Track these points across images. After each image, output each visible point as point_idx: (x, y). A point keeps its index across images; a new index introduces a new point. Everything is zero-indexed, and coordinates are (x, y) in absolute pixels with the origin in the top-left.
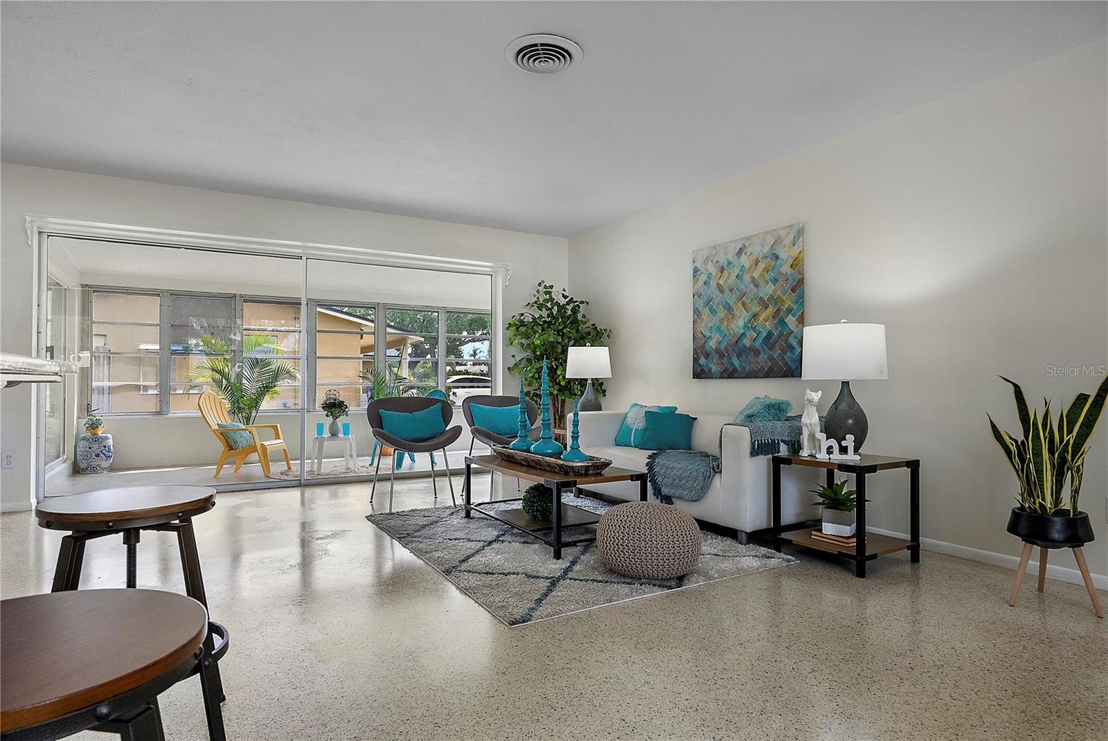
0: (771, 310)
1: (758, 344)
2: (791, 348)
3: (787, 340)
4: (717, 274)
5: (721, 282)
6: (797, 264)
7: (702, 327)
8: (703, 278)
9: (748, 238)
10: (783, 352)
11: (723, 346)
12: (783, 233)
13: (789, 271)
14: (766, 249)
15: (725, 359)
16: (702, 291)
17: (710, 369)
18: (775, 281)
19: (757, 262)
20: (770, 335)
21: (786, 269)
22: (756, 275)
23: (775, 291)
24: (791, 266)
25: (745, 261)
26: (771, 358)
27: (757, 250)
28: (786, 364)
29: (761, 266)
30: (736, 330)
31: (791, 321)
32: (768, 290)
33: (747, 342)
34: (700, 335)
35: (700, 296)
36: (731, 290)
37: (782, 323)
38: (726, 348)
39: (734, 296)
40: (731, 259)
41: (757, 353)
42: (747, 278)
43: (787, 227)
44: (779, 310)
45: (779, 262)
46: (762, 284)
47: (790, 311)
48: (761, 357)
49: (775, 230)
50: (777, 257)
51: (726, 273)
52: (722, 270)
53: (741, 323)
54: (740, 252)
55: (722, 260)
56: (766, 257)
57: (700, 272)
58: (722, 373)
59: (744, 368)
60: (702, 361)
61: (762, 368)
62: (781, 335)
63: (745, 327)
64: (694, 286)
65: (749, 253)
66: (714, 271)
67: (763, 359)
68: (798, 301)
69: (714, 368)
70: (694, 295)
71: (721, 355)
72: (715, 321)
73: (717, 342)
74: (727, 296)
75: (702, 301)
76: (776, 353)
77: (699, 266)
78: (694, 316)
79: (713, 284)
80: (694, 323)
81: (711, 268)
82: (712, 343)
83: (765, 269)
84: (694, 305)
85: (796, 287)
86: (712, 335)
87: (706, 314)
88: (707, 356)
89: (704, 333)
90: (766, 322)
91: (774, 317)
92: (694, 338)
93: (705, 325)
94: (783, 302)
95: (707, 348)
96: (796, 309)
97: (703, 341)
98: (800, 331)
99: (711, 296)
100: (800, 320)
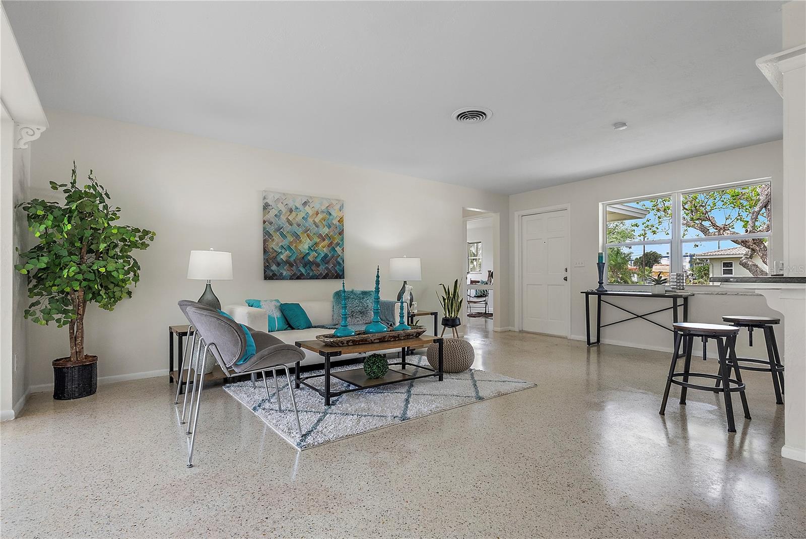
0: (327, 242)
1: (318, 260)
2: (339, 264)
3: (337, 259)
4: (286, 213)
5: (290, 218)
6: (341, 221)
7: (274, 245)
8: (273, 213)
9: (311, 197)
10: (335, 266)
11: (292, 259)
12: (334, 202)
13: (338, 223)
14: (323, 208)
15: (294, 267)
16: (273, 220)
17: (282, 274)
18: (329, 227)
19: (317, 214)
20: (326, 256)
21: (335, 222)
22: (317, 220)
23: (329, 232)
24: (339, 221)
25: (308, 209)
26: (327, 268)
27: (317, 207)
28: (336, 272)
29: (320, 216)
30: (302, 250)
31: (338, 249)
32: (325, 231)
33: (310, 258)
34: (271, 250)
35: (271, 223)
36: (299, 225)
37: (334, 249)
38: (294, 260)
39: (300, 229)
40: (298, 206)
41: (318, 265)
42: (310, 220)
43: (337, 200)
44: (331, 243)
45: (331, 217)
46: (321, 227)
47: (338, 244)
48: (320, 267)
49: (329, 199)
50: (330, 214)
51: (294, 214)
52: (291, 211)
53: (306, 247)
54: (305, 204)
55: (291, 205)
56: (323, 212)
57: (270, 207)
58: (291, 276)
59: (309, 273)
60: (274, 267)
61: (321, 274)
62: (333, 256)
63: (310, 248)
64: (264, 215)
65: (311, 206)
66: (284, 210)
67: (322, 269)
68: (342, 240)
69: (285, 273)
70: (264, 222)
71: (291, 265)
72: (285, 243)
73: (287, 256)
74: (295, 228)
75: (273, 227)
76: (330, 266)
77: (270, 203)
78: (265, 236)
79: (283, 218)
80: (265, 241)
81: (281, 207)
82: (283, 257)
83: (322, 219)
84: (264, 229)
85: (341, 233)
86: (283, 251)
87: (277, 237)
88: (278, 265)
89: (275, 249)
90: (323, 248)
91: (329, 246)
92: (265, 251)
93: (276, 244)
94: (334, 239)
95: (279, 259)
96: (341, 244)
97: (274, 255)
98: (343, 255)
99: (281, 226)
100: (343, 250)
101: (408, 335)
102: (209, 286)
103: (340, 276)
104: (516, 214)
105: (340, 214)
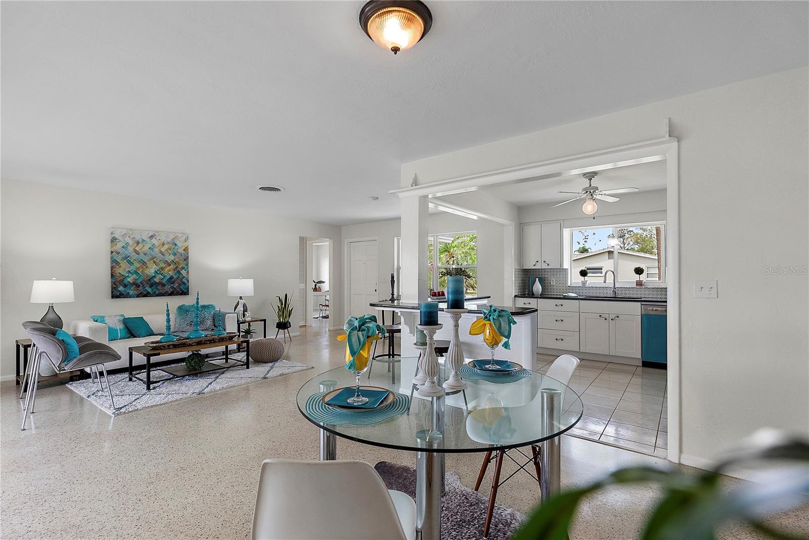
0: (172, 267)
1: (164, 281)
2: (184, 283)
3: (182, 280)
4: (133, 245)
5: (137, 249)
6: (186, 249)
7: (121, 271)
8: (120, 245)
9: (157, 232)
10: (180, 285)
11: (139, 282)
12: (180, 235)
13: (183, 252)
14: (169, 240)
15: (141, 288)
16: (120, 251)
17: (128, 293)
18: (175, 254)
19: (163, 244)
20: (171, 278)
21: (181, 250)
22: (163, 250)
23: (175, 259)
24: (184, 250)
25: (154, 241)
26: (172, 288)
27: (163, 239)
28: (181, 290)
29: (166, 247)
30: (148, 274)
31: (183, 272)
32: (171, 258)
33: (156, 280)
34: (118, 275)
35: (118, 253)
36: (145, 254)
37: (179, 272)
38: (141, 282)
39: (147, 257)
40: (145, 239)
41: (164, 285)
42: (157, 250)
43: (182, 233)
44: (177, 267)
45: (177, 247)
46: (167, 255)
47: (183, 268)
48: (166, 287)
49: (175, 233)
50: (176, 245)
51: (141, 245)
52: (138, 243)
53: (153, 271)
54: (152, 237)
55: (138, 238)
56: (169, 243)
57: (117, 240)
58: (138, 295)
59: (155, 292)
60: (121, 288)
61: (166, 292)
62: (178, 278)
63: (156, 272)
64: (112, 247)
65: (158, 239)
66: (131, 242)
67: (168, 288)
68: (187, 265)
69: (131, 293)
70: (112, 252)
71: (138, 286)
72: (132, 268)
73: (134, 279)
74: (142, 256)
75: (120, 256)
76: (176, 285)
77: (117, 237)
78: (112, 264)
79: (130, 249)
80: (112, 268)
81: (128, 240)
82: (130, 280)
83: (168, 248)
84: (112, 258)
85: (186, 259)
86: (130, 275)
87: (124, 264)
88: (125, 286)
89: (123, 274)
90: (169, 272)
91: (174, 270)
92: (112, 276)
93: (123, 269)
94: (179, 264)
95: (126, 282)
96: (186, 267)
97: (122, 278)
98: (188, 277)
99: (129, 255)
100: (188, 272)
101: (221, 339)
102: (51, 308)
103: (185, 292)
104: (346, 241)
105: (186, 244)
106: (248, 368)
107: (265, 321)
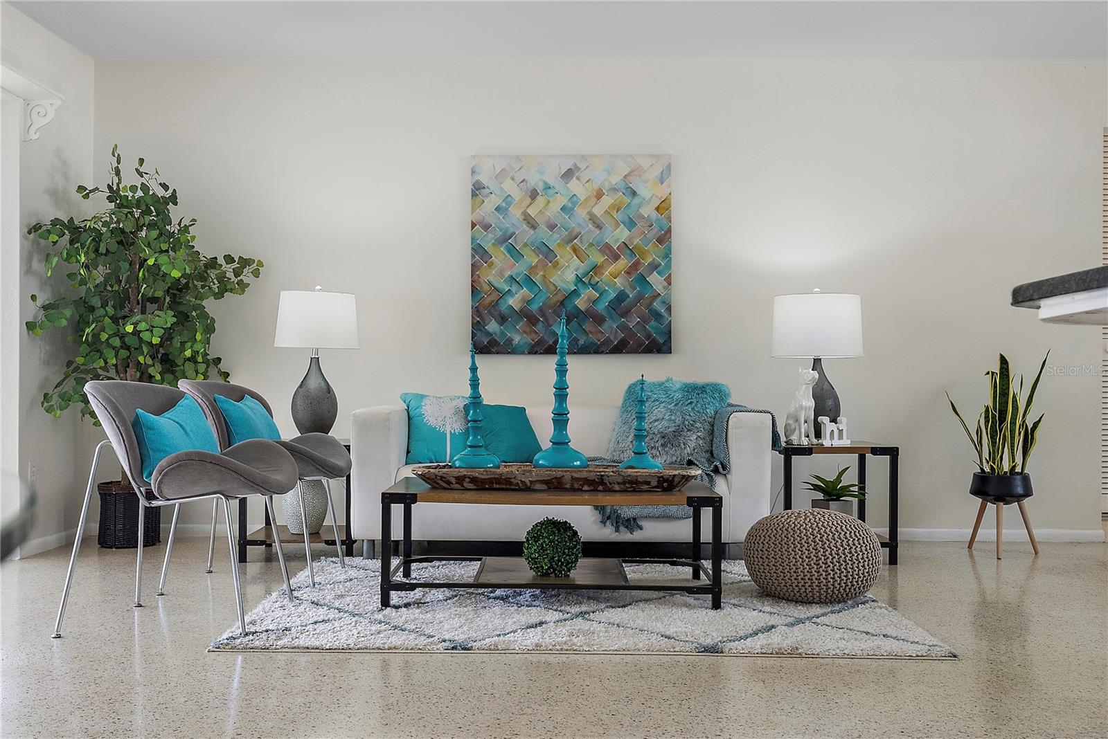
0: (623, 263)
1: (601, 307)
2: (657, 316)
3: (651, 304)
4: (521, 201)
5: (532, 211)
6: (663, 207)
7: (493, 276)
8: (491, 203)
9: (583, 157)
10: (645, 320)
11: (534, 307)
12: (645, 163)
13: (654, 215)
14: (616, 180)
15: (540, 326)
16: (491, 221)
17: (510, 340)
18: (631, 224)
19: (599, 195)
20: (621, 297)
21: (648, 211)
22: (598, 211)
23: (631, 238)
24: (657, 209)
25: (575, 186)
26: (623, 328)
27: (599, 177)
28: (649, 336)
29: (607, 201)
30: (560, 285)
31: (655, 280)
32: (620, 235)
33: (581, 303)
34: (486, 287)
35: (486, 227)
36: (552, 227)
37: (643, 280)
38: (541, 310)
39: (556, 236)
40: (551, 182)
41: (599, 320)
42: (581, 213)
43: (652, 156)
44: (636, 265)
45: (636, 201)
46: (609, 226)
47: (654, 267)
48: (606, 326)
49: (632, 157)
50: (634, 193)
51: (540, 201)
52: (534, 195)
53: (570, 277)
54: (568, 175)
55: (535, 180)
56: (614, 190)
57: (485, 191)
58: (533, 346)
59: (576, 340)
60: (493, 326)
61: (607, 341)
62: (640, 297)
63: (579, 280)
64: (473, 210)
65: (584, 179)
66: (516, 193)
67: (610, 329)
68: (667, 255)
69: (517, 339)
70: (473, 225)
71: (532, 320)
72: (520, 269)
73: (523, 300)
74: (543, 234)
75: (491, 236)
76: (633, 322)
77: (485, 182)
78: (473, 256)
79: (516, 213)
80: (474, 267)
81: (511, 188)
82: (514, 302)
83: (613, 206)
84: (473, 239)
85: (664, 238)
86: (514, 289)
87: (500, 257)
88: (502, 320)
89: (496, 284)
90: (614, 278)
91: (628, 273)
92: (474, 290)
93: (498, 272)
94: (643, 254)
95: (503, 308)
96: (664, 265)
97: (494, 297)
98: (669, 295)
99: (511, 230)
100: (668, 280)
102: (315, 361)
103: (659, 345)
105: (662, 192)
106: (717, 605)
107: (893, 453)
